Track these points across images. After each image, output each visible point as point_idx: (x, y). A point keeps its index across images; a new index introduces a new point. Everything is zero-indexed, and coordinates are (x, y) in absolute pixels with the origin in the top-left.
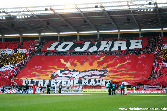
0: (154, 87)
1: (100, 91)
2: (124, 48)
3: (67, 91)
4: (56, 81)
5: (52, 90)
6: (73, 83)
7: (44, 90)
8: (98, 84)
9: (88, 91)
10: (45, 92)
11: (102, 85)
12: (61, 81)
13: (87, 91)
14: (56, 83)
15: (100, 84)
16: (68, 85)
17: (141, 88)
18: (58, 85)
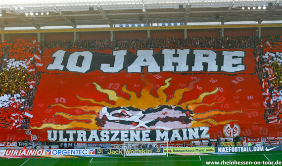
0: (276, 139)
1: (193, 149)
2: (213, 67)
3: (137, 151)
4: (110, 132)
5: (110, 150)
6: (141, 135)
7: (96, 150)
8: (185, 138)
9: (174, 151)
10: (99, 153)
11: (194, 138)
12: (118, 132)
13: (172, 151)
14: (111, 135)
15: (191, 138)
16: (132, 140)
17: (256, 141)
18: (113, 139)
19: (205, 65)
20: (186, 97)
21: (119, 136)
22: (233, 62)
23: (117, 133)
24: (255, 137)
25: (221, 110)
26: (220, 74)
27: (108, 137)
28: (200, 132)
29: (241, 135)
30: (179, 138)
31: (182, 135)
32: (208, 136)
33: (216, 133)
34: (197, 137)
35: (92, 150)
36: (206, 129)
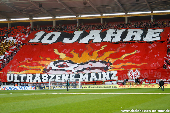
0: (167, 80)
1: (103, 86)
3: (64, 87)
4: (49, 75)
5: (46, 87)
6: (69, 77)
7: (36, 86)
8: (100, 79)
9: (89, 87)
10: (38, 88)
11: (106, 79)
12: (54, 75)
13: (88, 87)
14: (49, 78)
15: (104, 79)
16: (63, 81)
17: (152, 82)
18: (50, 80)
20: (111, 56)
21: (55, 77)
25: (133, 63)
27: (47, 79)
30: (96, 79)
31: (98, 77)
32: (116, 78)
33: (122, 77)
34: (108, 78)
35: (33, 87)
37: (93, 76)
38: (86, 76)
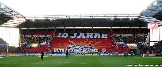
2: (99, 37)
6: (79, 51)
8: (91, 52)
13: (87, 55)
14: (71, 51)
15: (93, 52)
16: (77, 52)
18: (72, 52)
19: (97, 36)
20: (92, 43)
21: (73, 51)
22: (104, 36)
23: (73, 50)
24: (110, 52)
25: (102, 46)
26: (101, 38)
27: (70, 51)
28: (95, 50)
29: (106, 51)
30: (90, 52)
31: (90, 51)
32: (97, 51)
33: (100, 51)
34: (94, 52)
36: (97, 50)
37: (89, 50)
38: (86, 51)
